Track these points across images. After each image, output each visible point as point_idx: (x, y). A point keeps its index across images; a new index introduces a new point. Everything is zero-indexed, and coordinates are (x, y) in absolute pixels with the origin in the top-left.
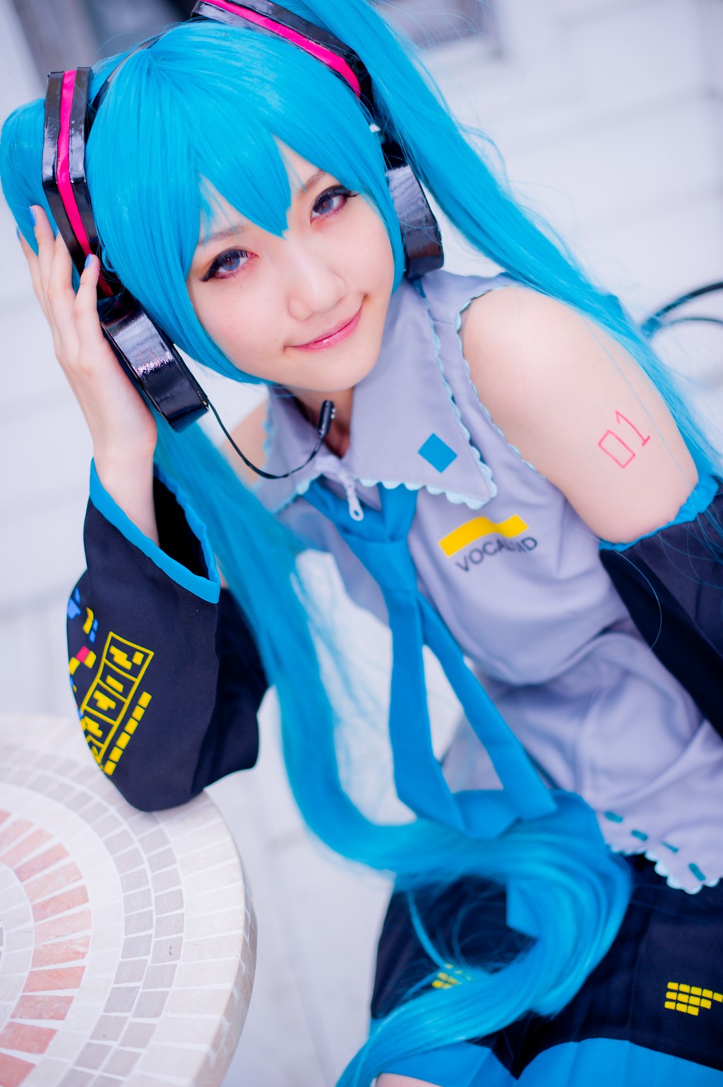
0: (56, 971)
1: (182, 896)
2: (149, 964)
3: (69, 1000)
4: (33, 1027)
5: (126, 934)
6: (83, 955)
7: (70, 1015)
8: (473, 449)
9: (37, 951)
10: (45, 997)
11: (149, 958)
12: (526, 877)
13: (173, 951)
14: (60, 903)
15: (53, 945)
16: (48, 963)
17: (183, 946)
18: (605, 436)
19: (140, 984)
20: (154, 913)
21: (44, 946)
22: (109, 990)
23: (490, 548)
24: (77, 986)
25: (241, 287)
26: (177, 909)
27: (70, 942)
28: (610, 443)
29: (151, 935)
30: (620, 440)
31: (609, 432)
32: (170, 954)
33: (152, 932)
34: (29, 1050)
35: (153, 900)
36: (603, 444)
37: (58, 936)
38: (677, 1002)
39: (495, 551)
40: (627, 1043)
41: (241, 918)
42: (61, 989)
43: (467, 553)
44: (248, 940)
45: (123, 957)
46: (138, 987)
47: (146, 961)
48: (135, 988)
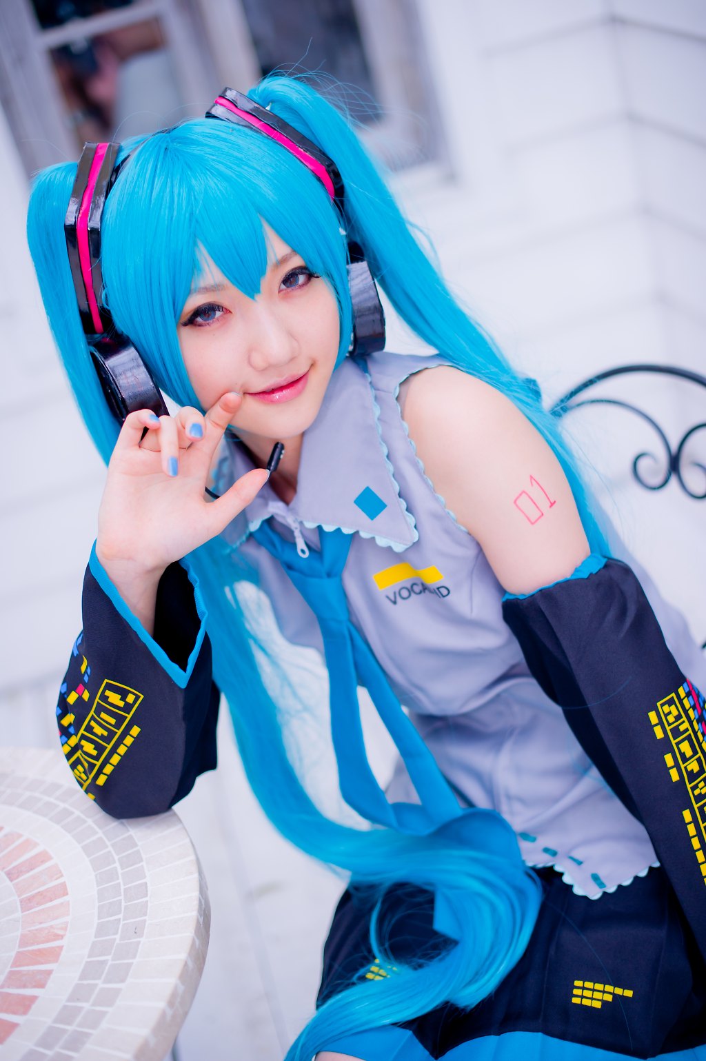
0: (39, 950)
1: (146, 887)
2: (117, 941)
3: (49, 973)
4: (18, 995)
5: (99, 919)
6: (61, 937)
7: (50, 984)
8: (401, 500)
9: (23, 936)
10: (28, 971)
11: (118, 937)
12: (451, 887)
13: (138, 931)
14: (44, 897)
15: (37, 930)
16: (33, 944)
17: (146, 926)
18: (521, 495)
19: (109, 957)
20: (123, 901)
21: (29, 931)
22: (84, 963)
23: (417, 589)
24: (56, 961)
25: (214, 335)
26: (142, 898)
27: (52, 927)
28: (524, 502)
29: (120, 919)
30: (532, 500)
31: (524, 492)
32: (135, 933)
33: (121, 916)
34: (15, 1013)
35: (122, 891)
36: (518, 502)
37: (41, 923)
38: (582, 997)
39: (420, 592)
40: (540, 1034)
41: (196, 903)
42: (42, 963)
43: (397, 590)
44: (201, 920)
45: (96, 937)
46: (107, 960)
47: (115, 939)
48: (104, 961)
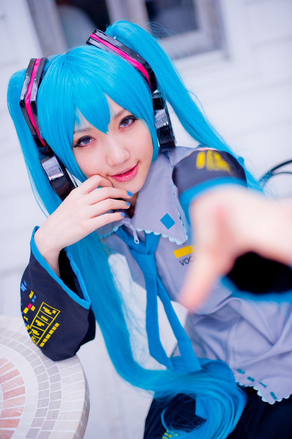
0: (9, 420)
1: (61, 394)
2: (45, 420)
3: (13, 432)
5: (38, 407)
6: (19, 414)
7: (12, 438)
8: (181, 221)
9: (3, 412)
10: (3, 430)
11: (45, 417)
12: (203, 395)
13: (55, 415)
14: (14, 393)
15: (9, 409)
16: (6, 417)
17: (59, 414)
20: (49, 400)
21: (6, 410)
22: (29, 429)
24: (16, 427)
25: (89, 151)
26: (58, 399)
27: (16, 409)
29: (47, 408)
32: (54, 416)
33: (48, 407)
35: (50, 394)
37: (11, 406)
41: (83, 404)
42: (10, 427)
43: (184, 259)
44: (84, 413)
45: (35, 416)
46: (40, 429)
47: (44, 419)
48: (38, 429)
